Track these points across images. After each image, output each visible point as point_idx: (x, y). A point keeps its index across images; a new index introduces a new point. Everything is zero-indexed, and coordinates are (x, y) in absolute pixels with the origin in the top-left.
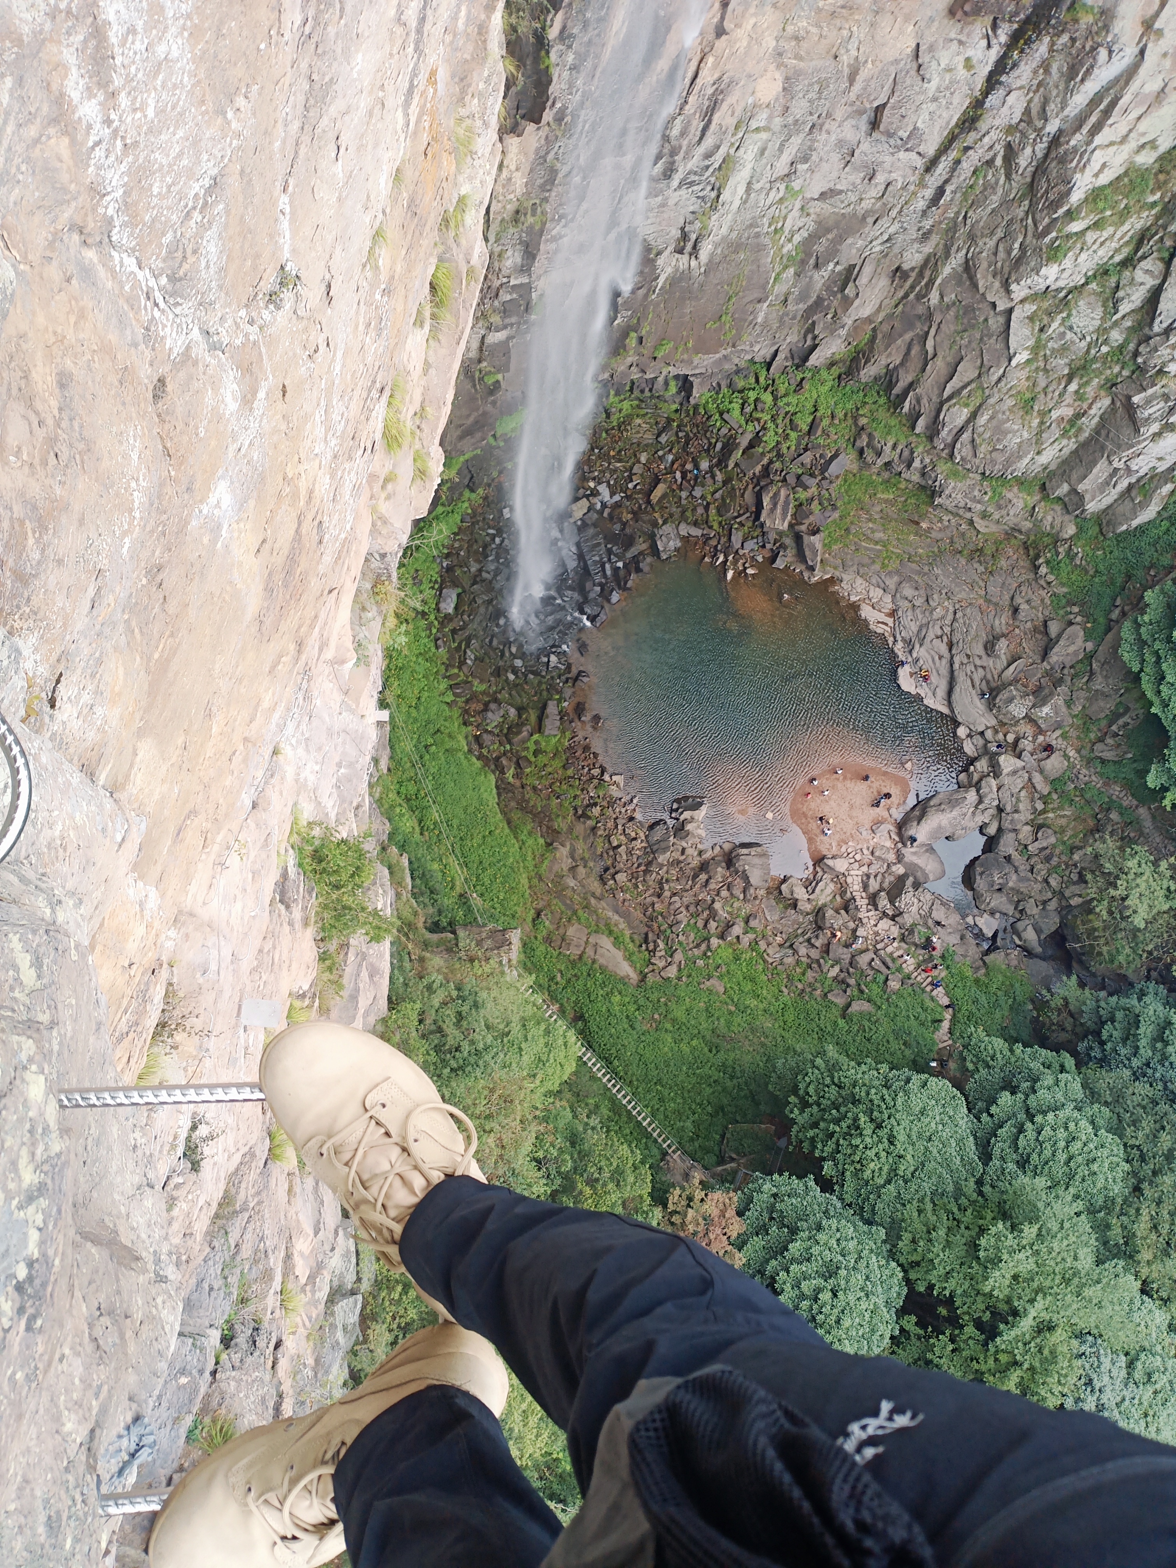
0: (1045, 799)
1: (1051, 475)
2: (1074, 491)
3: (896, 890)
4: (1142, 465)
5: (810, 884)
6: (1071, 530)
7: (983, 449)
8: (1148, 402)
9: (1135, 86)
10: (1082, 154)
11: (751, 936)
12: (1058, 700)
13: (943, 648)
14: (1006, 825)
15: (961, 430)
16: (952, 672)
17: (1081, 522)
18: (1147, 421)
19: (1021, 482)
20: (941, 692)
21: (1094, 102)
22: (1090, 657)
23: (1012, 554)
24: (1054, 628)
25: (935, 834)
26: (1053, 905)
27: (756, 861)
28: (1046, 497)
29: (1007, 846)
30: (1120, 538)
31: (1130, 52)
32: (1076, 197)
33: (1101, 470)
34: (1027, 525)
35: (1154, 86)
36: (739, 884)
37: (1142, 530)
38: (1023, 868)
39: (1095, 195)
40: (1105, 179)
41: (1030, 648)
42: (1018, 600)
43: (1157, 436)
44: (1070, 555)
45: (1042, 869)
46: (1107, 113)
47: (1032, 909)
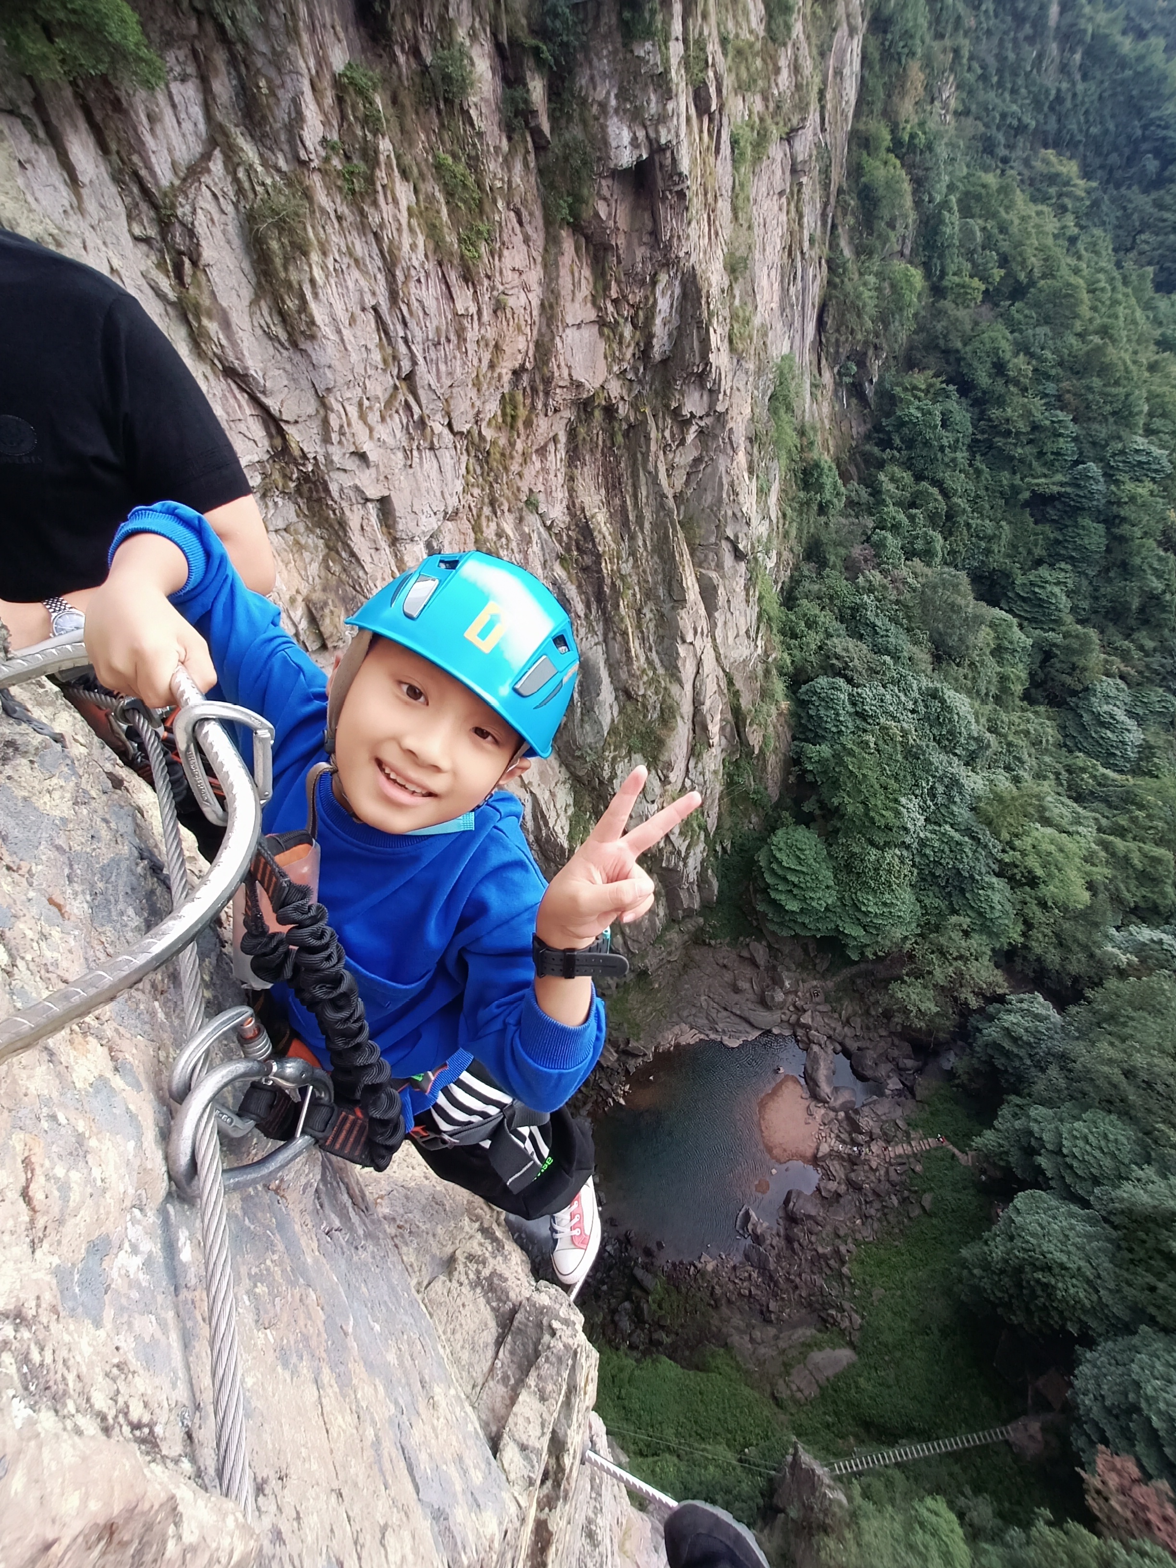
0: (834, 1010)
1: (671, 914)
2: (684, 910)
3: (855, 1127)
4: (693, 877)
5: (828, 1176)
6: (701, 920)
7: (641, 939)
8: (668, 860)
9: (542, 802)
10: (552, 833)
11: (850, 1240)
12: (785, 974)
13: (725, 1013)
14: (840, 1039)
15: (625, 943)
16: (740, 1017)
17: (700, 913)
18: (676, 865)
19: (666, 928)
20: (749, 1029)
21: (535, 818)
22: (770, 946)
23: (697, 953)
24: (745, 954)
25: (829, 1081)
26: (896, 1041)
27: (801, 1201)
28: (679, 923)
29: (853, 1045)
30: (719, 902)
31: (528, 796)
32: (566, 845)
33: (684, 895)
34: (686, 937)
35: (547, 794)
36: (810, 1223)
37: (720, 891)
38: (867, 1044)
39: (571, 838)
40: (567, 831)
41: (748, 971)
42: (721, 961)
43: (685, 865)
44: (714, 927)
45: (873, 1035)
46: (543, 816)
47: (896, 1053)
